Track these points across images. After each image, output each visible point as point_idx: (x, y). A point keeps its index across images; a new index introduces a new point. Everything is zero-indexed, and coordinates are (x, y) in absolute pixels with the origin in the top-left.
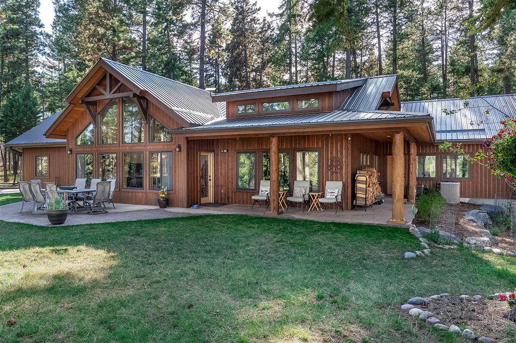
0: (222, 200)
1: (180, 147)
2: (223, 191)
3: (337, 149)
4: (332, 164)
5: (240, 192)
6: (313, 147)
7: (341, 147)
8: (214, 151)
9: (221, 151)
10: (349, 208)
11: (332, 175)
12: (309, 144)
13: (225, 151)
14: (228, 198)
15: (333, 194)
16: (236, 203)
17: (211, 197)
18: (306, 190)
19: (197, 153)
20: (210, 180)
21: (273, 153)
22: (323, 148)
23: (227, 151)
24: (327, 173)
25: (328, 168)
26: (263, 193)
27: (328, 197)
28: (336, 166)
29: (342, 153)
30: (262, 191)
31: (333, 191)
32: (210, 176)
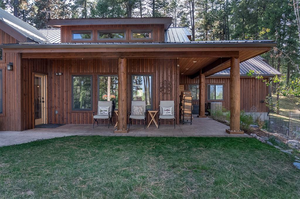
0: (56, 121)
1: (12, 66)
2: (57, 112)
3: (167, 74)
4: (163, 87)
5: (75, 112)
6: (147, 71)
7: (171, 72)
8: (47, 74)
9: (55, 74)
10: (178, 123)
11: (163, 95)
12: (143, 69)
13: (60, 74)
14: (63, 119)
15: (168, 111)
16: (71, 123)
17: (44, 119)
18: (143, 109)
19: (31, 74)
20: (43, 102)
21: (122, 74)
22: (156, 73)
23: (62, 74)
24: (159, 94)
25: (160, 90)
26: (102, 112)
27: (164, 114)
28: (167, 88)
29: (171, 77)
30: (101, 111)
31: (168, 109)
32: (43, 98)
